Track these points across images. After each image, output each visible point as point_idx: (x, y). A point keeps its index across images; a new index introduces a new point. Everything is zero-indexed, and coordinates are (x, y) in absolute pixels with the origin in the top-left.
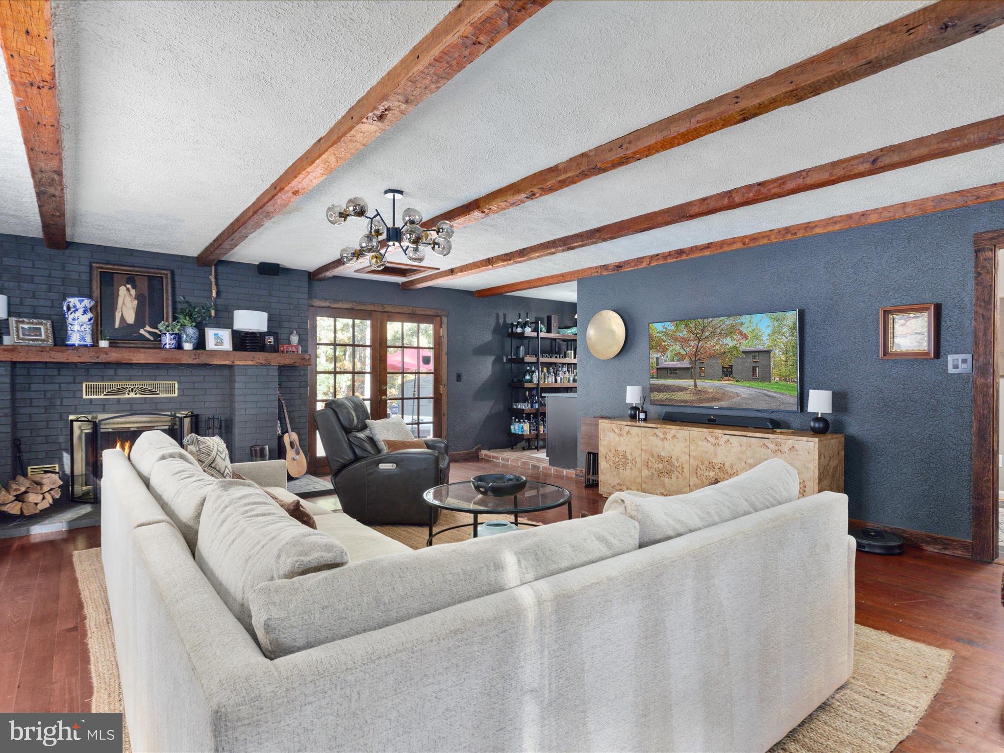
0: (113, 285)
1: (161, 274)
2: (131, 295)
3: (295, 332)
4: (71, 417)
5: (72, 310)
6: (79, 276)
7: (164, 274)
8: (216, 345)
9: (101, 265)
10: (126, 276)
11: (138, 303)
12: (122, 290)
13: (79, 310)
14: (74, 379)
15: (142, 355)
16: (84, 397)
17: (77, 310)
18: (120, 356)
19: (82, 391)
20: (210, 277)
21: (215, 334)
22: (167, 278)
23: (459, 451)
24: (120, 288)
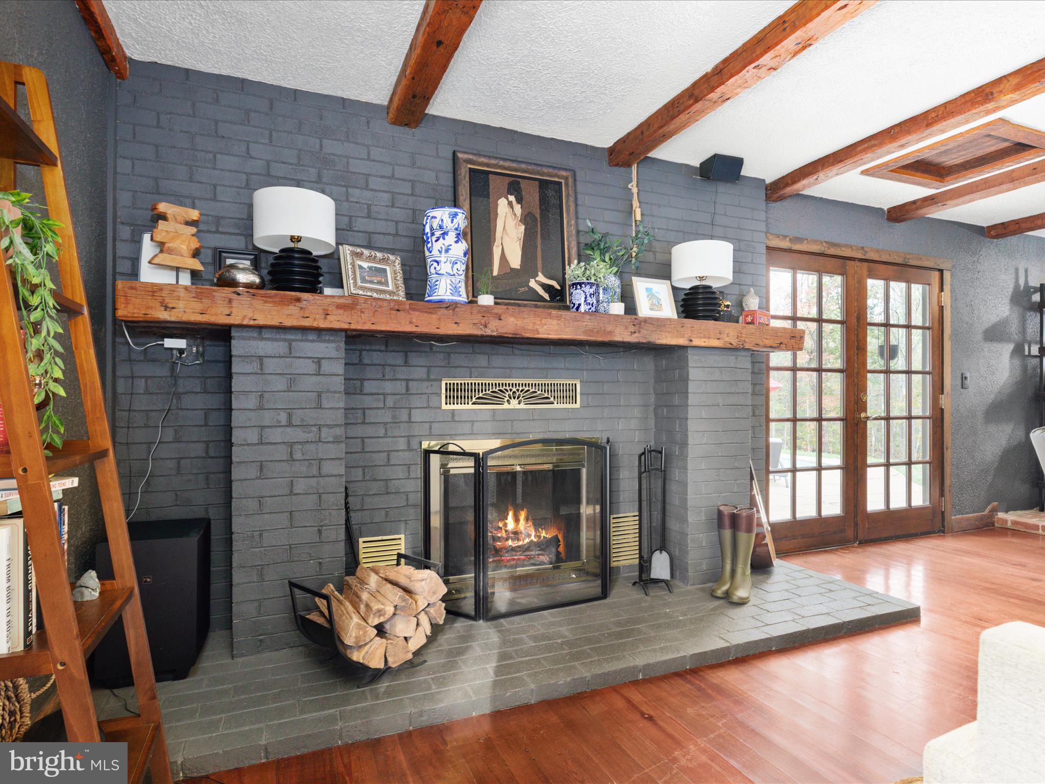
0: (488, 196)
1: (559, 177)
2: (515, 215)
3: (752, 290)
4: (425, 445)
5: (438, 234)
6: (437, 178)
7: (562, 177)
8: (651, 309)
9: (471, 157)
10: (508, 180)
11: (525, 229)
12: (502, 203)
13: (450, 233)
14: (428, 373)
15: (555, 322)
16: (444, 407)
17: (445, 234)
18: (519, 323)
19: (440, 395)
20: (629, 186)
21: (647, 289)
22: (567, 185)
23: (967, 513)
24: (499, 201)
